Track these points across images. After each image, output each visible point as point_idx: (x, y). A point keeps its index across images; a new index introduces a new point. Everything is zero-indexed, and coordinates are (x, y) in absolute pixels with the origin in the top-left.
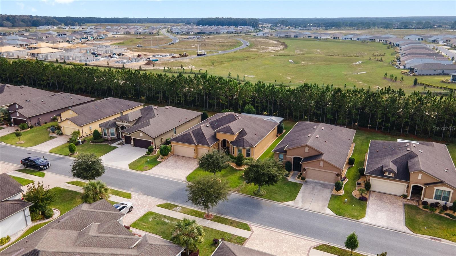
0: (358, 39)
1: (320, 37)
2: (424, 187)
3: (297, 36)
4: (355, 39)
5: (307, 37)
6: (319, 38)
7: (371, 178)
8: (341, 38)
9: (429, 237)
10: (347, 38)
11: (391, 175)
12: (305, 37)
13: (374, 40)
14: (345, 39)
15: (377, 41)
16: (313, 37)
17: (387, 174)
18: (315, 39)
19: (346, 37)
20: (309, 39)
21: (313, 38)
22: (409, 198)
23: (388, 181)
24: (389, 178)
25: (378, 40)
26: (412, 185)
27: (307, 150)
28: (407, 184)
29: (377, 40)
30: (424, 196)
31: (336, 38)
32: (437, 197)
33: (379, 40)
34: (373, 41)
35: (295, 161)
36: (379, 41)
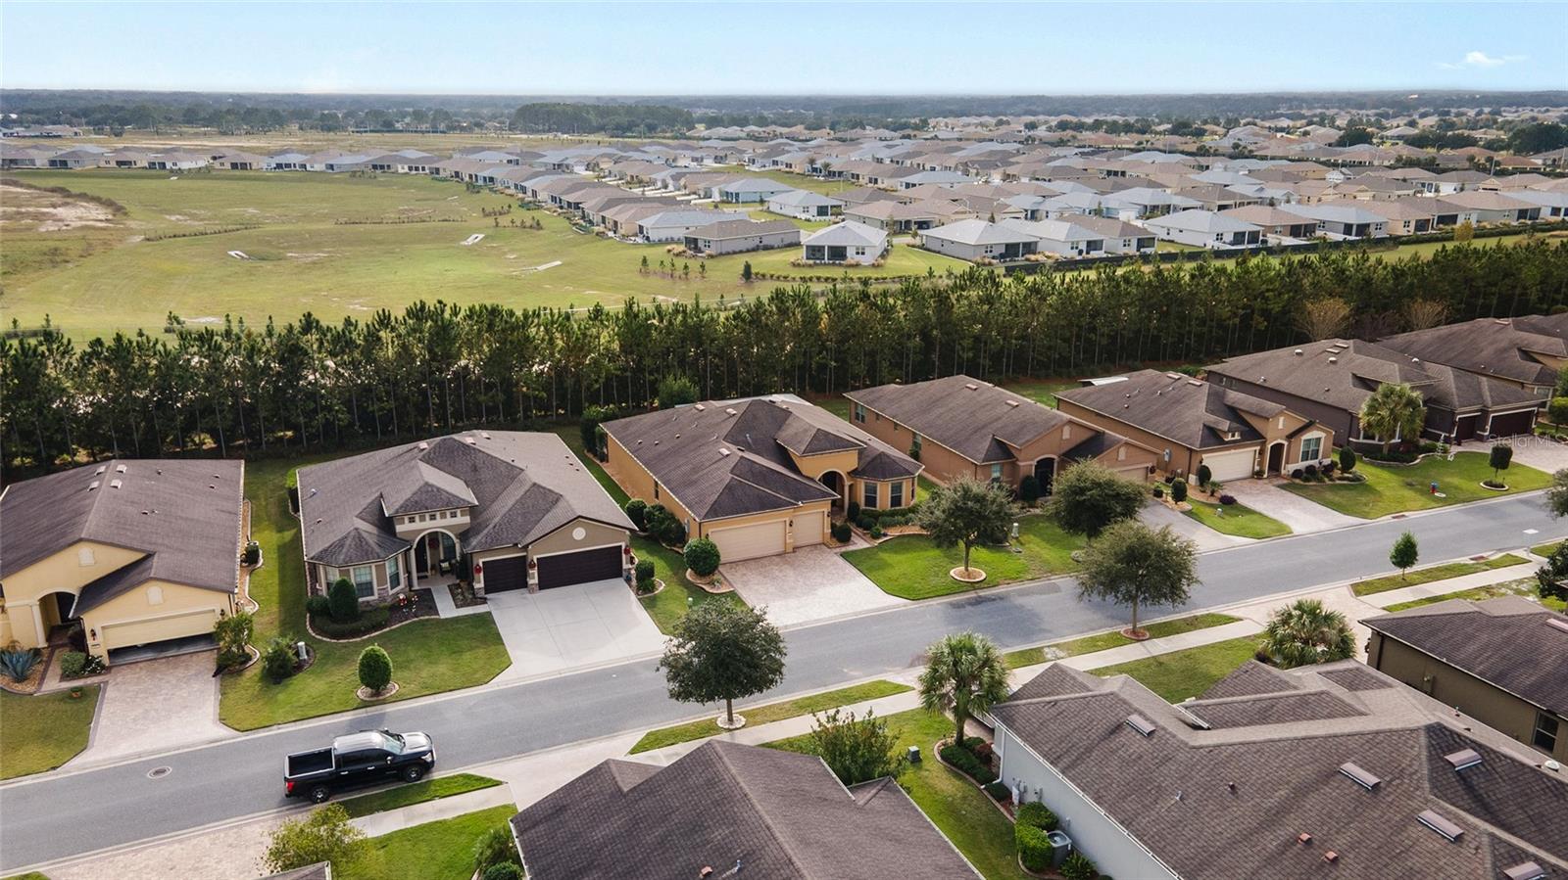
0: (331, 167)
1: (175, 164)
2: (1286, 443)
3: (64, 163)
4: (319, 167)
5: (113, 164)
6: (169, 165)
7: (1204, 456)
8: (263, 163)
9: (1389, 517)
10: (288, 165)
11: (1237, 437)
12: (102, 164)
13: (389, 166)
14: (279, 166)
15: (400, 171)
16: (138, 165)
17: (1229, 438)
18: (153, 172)
19: (282, 159)
20: (124, 170)
21: (145, 168)
22: (1265, 476)
23: (1233, 451)
24: (1234, 444)
25: (402, 169)
26: (1269, 446)
27: (1066, 433)
28: (1258, 448)
29: (399, 167)
30: (1287, 463)
31: (244, 166)
32: (1305, 457)
33: (406, 167)
34: (386, 170)
35: (1039, 470)
36: (406, 170)
